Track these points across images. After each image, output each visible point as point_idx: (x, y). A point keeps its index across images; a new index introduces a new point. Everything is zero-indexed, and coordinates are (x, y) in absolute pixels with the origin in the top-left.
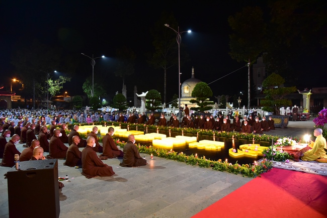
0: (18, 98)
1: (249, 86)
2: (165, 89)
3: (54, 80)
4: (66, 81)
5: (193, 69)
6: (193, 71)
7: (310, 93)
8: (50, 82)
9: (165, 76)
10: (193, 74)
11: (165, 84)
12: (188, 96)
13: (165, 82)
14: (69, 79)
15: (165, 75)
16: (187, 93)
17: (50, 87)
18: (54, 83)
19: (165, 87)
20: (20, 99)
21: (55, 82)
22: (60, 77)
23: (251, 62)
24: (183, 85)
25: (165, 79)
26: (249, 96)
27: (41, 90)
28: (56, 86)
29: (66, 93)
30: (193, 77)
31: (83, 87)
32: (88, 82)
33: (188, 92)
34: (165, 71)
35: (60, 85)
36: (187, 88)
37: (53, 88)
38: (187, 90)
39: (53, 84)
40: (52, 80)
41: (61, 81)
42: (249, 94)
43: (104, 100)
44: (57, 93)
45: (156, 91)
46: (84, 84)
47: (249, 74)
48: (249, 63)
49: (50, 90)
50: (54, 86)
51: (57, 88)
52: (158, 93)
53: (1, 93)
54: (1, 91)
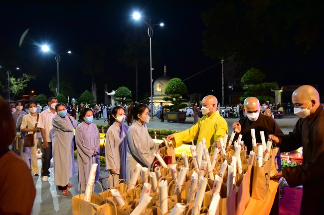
1: (223, 83)
2: (137, 88)
3: (16, 77)
4: (30, 79)
5: (165, 67)
6: (165, 69)
7: (281, 91)
10: (165, 71)
11: (137, 83)
12: (160, 94)
14: (34, 77)
15: (136, 73)
16: (160, 92)
17: (12, 85)
19: (137, 85)
21: (18, 80)
22: (24, 74)
23: (224, 59)
24: (155, 83)
25: (137, 77)
26: (223, 94)
27: (2, 88)
28: (20, 85)
29: (33, 92)
30: (165, 74)
31: (50, 86)
33: (160, 90)
34: (137, 69)
35: (24, 83)
36: (160, 86)
37: (15, 86)
38: (159, 88)
39: (15, 83)
40: (14, 78)
41: (25, 79)
42: (223, 92)
43: (73, 99)
44: (21, 92)
45: (126, 88)
46: (50, 83)
47: (222, 71)
48: (222, 60)
49: (12, 88)
50: (17, 84)
51: (21, 86)
52: (129, 90)
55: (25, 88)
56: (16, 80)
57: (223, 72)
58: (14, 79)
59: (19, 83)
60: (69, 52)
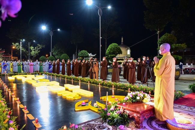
0: (16, 58)
5: (122, 38)
6: (122, 40)
8: (32, 48)
10: (122, 41)
14: (44, 46)
15: (106, 43)
17: (32, 51)
21: (36, 48)
22: (38, 45)
29: (47, 55)
30: (122, 43)
32: (55, 48)
34: (106, 40)
35: (39, 50)
40: (33, 46)
41: (39, 47)
48: (158, 32)
49: (31, 53)
50: (34, 51)
51: (37, 52)
52: (87, 52)
53: (3, 55)
54: (3, 54)
55: (39, 53)
56: (34, 48)
58: (33, 48)
59: (36, 50)
60: (59, 30)
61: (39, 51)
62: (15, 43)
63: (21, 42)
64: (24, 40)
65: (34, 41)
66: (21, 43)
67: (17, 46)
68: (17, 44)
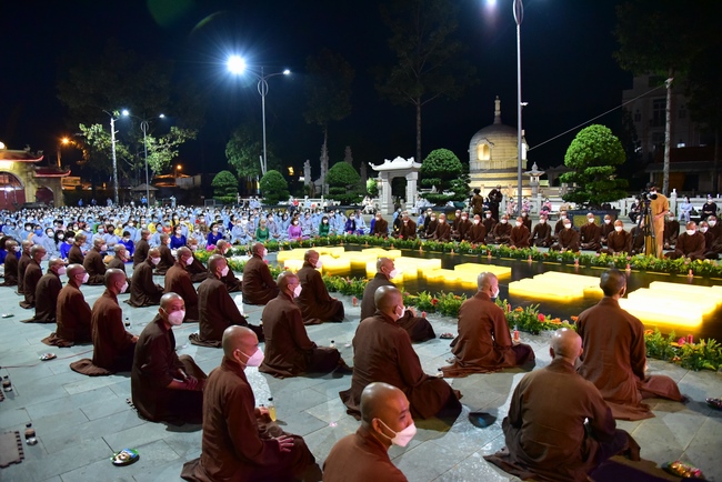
0: (75, 181)
1: (667, 139)
3: (157, 136)
4: (185, 139)
5: (497, 103)
6: (497, 107)
8: (149, 141)
9: (419, 123)
10: (497, 113)
12: (488, 167)
13: (419, 137)
15: (419, 118)
16: (486, 162)
17: (149, 153)
18: (158, 144)
20: (78, 183)
21: (161, 141)
22: (172, 129)
24: (473, 141)
25: (419, 128)
26: (666, 165)
27: (129, 161)
28: (164, 152)
30: (497, 120)
32: (238, 139)
33: (487, 157)
34: (419, 109)
35: (173, 149)
36: (486, 148)
37: (156, 155)
38: (484, 152)
39: (155, 147)
40: (153, 136)
41: (174, 138)
42: (666, 160)
44: (166, 169)
46: (228, 145)
47: (668, 108)
48: (669, 80)
49: (150, 160)
50: (159, 150)
51: (166, 156)
53: (37, 172)
54: (38, 168)
57: (670, 111)
58: (152, 140)
59: (162, 149)
60: (287, 72)
61: (176, 153)
62: (88, 126)
63: (112, 121)
64: (126, 113)
65: (162, 116)
66: (112, 124)
67: (99, 134)
68: (98, 127)
